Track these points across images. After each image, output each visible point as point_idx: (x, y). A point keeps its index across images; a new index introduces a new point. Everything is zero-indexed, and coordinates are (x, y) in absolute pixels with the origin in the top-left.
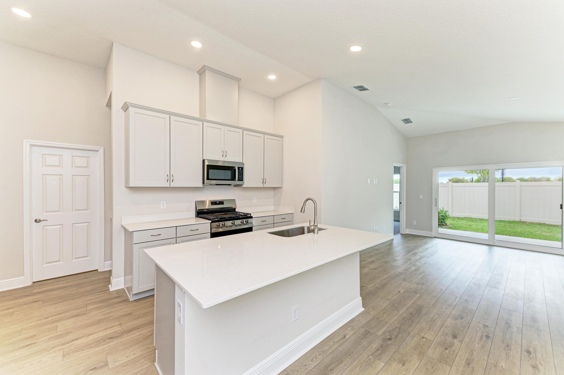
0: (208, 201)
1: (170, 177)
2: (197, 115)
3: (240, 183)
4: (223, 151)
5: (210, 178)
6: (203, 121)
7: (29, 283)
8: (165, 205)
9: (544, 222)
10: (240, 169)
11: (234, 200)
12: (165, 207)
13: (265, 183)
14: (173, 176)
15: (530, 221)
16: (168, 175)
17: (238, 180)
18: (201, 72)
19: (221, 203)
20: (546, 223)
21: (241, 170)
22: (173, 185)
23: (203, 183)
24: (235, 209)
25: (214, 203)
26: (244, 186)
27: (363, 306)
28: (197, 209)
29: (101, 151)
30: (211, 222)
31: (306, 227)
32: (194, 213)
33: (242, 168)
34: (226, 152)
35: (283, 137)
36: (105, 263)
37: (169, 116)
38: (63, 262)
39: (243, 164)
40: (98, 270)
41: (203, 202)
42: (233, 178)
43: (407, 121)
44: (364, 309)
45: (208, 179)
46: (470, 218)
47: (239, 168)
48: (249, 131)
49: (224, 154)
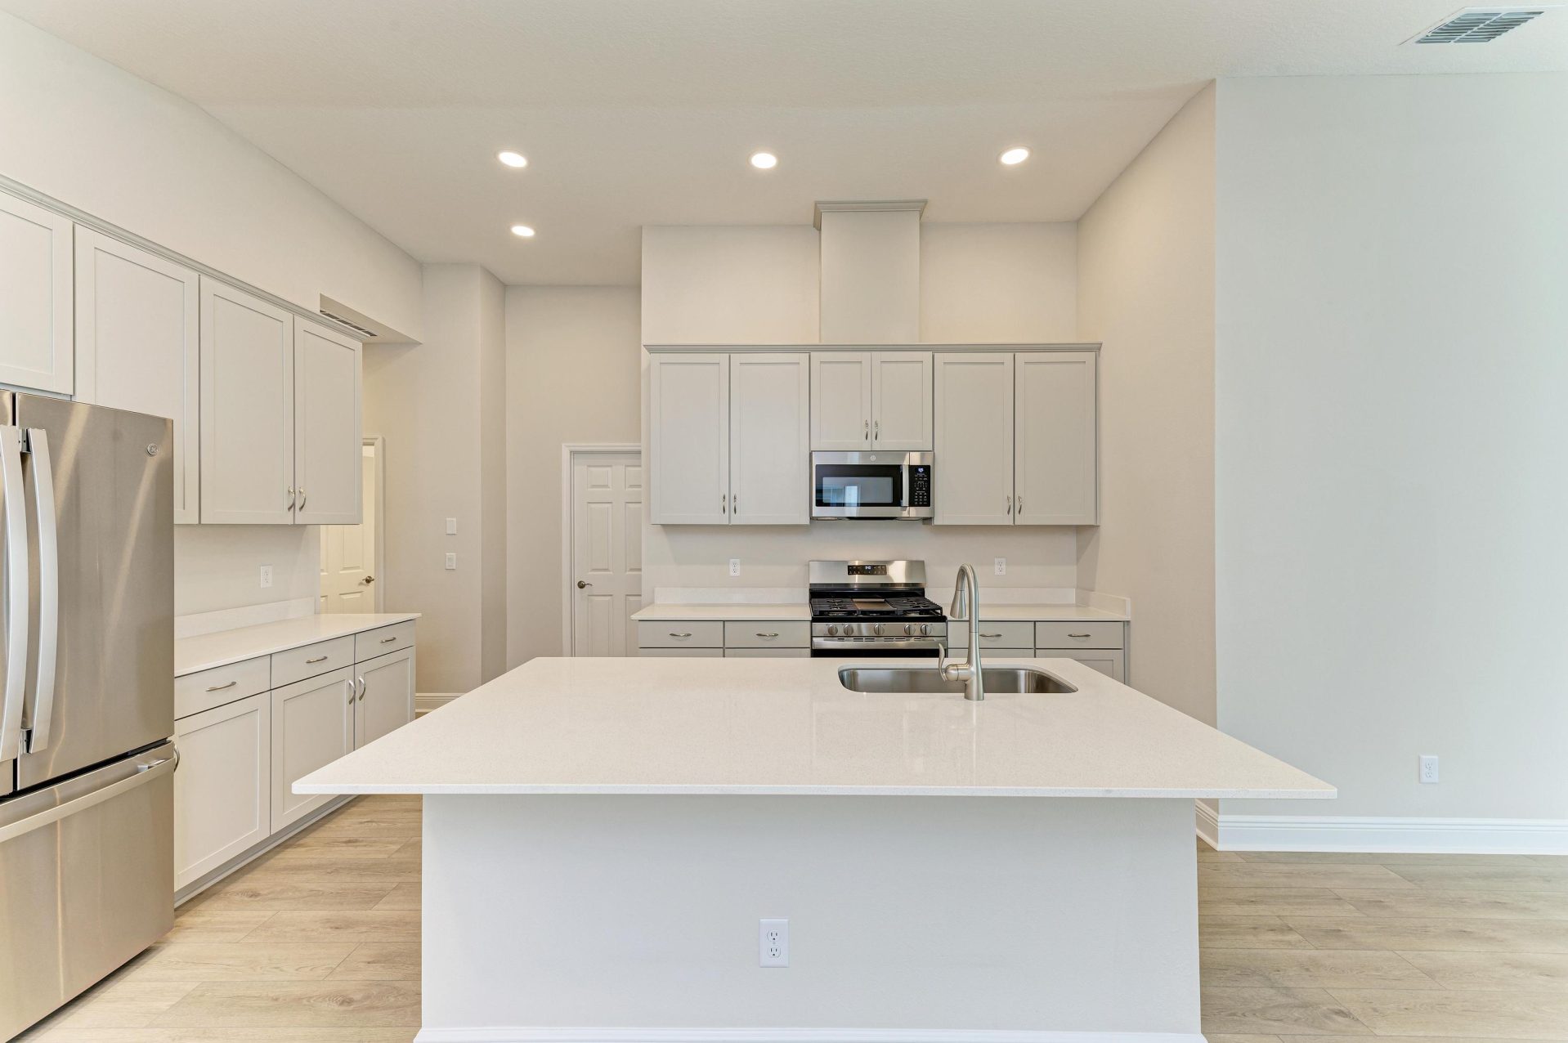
0: (840, 563)
1: (730, 503)
3: (922, 512)
4: (866, 424)
5: (826, 500)
6: (809, 351)
10: (921, 470)
11: (923, 562)
12: (739, 573)
13: (1020, 512)
14: (735, 498)
16: (724, 498)
17: (912, 505)
19: (879, 569)
22: (736, 519)
23: (810, 513)
24: (922, 591)
25: (855, 569)
26: (938, 521)
30: (810, 618)
31: (1022, 673)
33: (927, 469)
34: (876, 423)
35: (1099, 349)
39: (932, 455)
42: (896, 501)
45: (820, 503)
47: (912, 468)
48: (959, 351)
49: (872, 433)
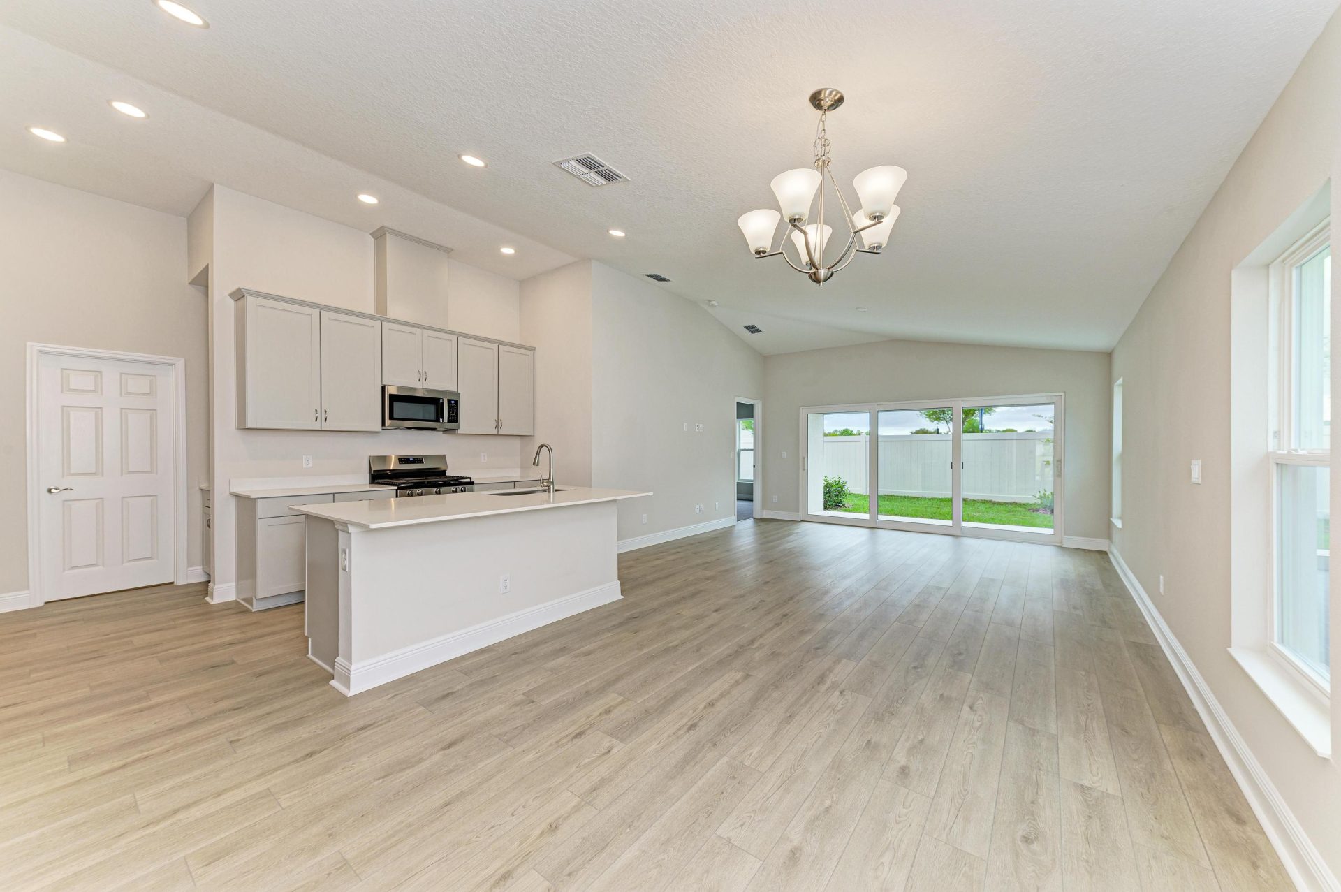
0: (393, 456)
1: (321, 414)
2: (371, 310)
3: (452, 425)
4: (419, 372)
5: (395, 417)
6: (382, 321)
7: (40, 604)
8: (311, 462)
9: (990, 499)
10: (453, 402)
11: (444, 456)
12: (311, 466)
14: (326, 411)
15: (972, 498)
16: (316, 411)
17: (448, 421)
18: (380, 235)
19: (418, 460)
20: (994, 500)
21: (454, 406)
22: (326, 426)
23: (383, 424)
24: (444, 472)
25: (403, 460)
26: (460, 431)
27: (623, 592)
28: (373, 469)
29: (180, 364)
30: (396, 488)
32: (365, 478)
33: (457, 402)
34: (425, 372)
35: (535, 350)
36: (189, 569)
37: (318, 311)
38: (103, 566)
39: (458, 394)
40: (175, 583)
41: (384, 459)
42: (439, 419)
43: (753, 329)
44: (623, 597)
45: (391, 417)
46: (891, 496)
47: (449, 401)
48: (470, 338)
49: (423, 376)
